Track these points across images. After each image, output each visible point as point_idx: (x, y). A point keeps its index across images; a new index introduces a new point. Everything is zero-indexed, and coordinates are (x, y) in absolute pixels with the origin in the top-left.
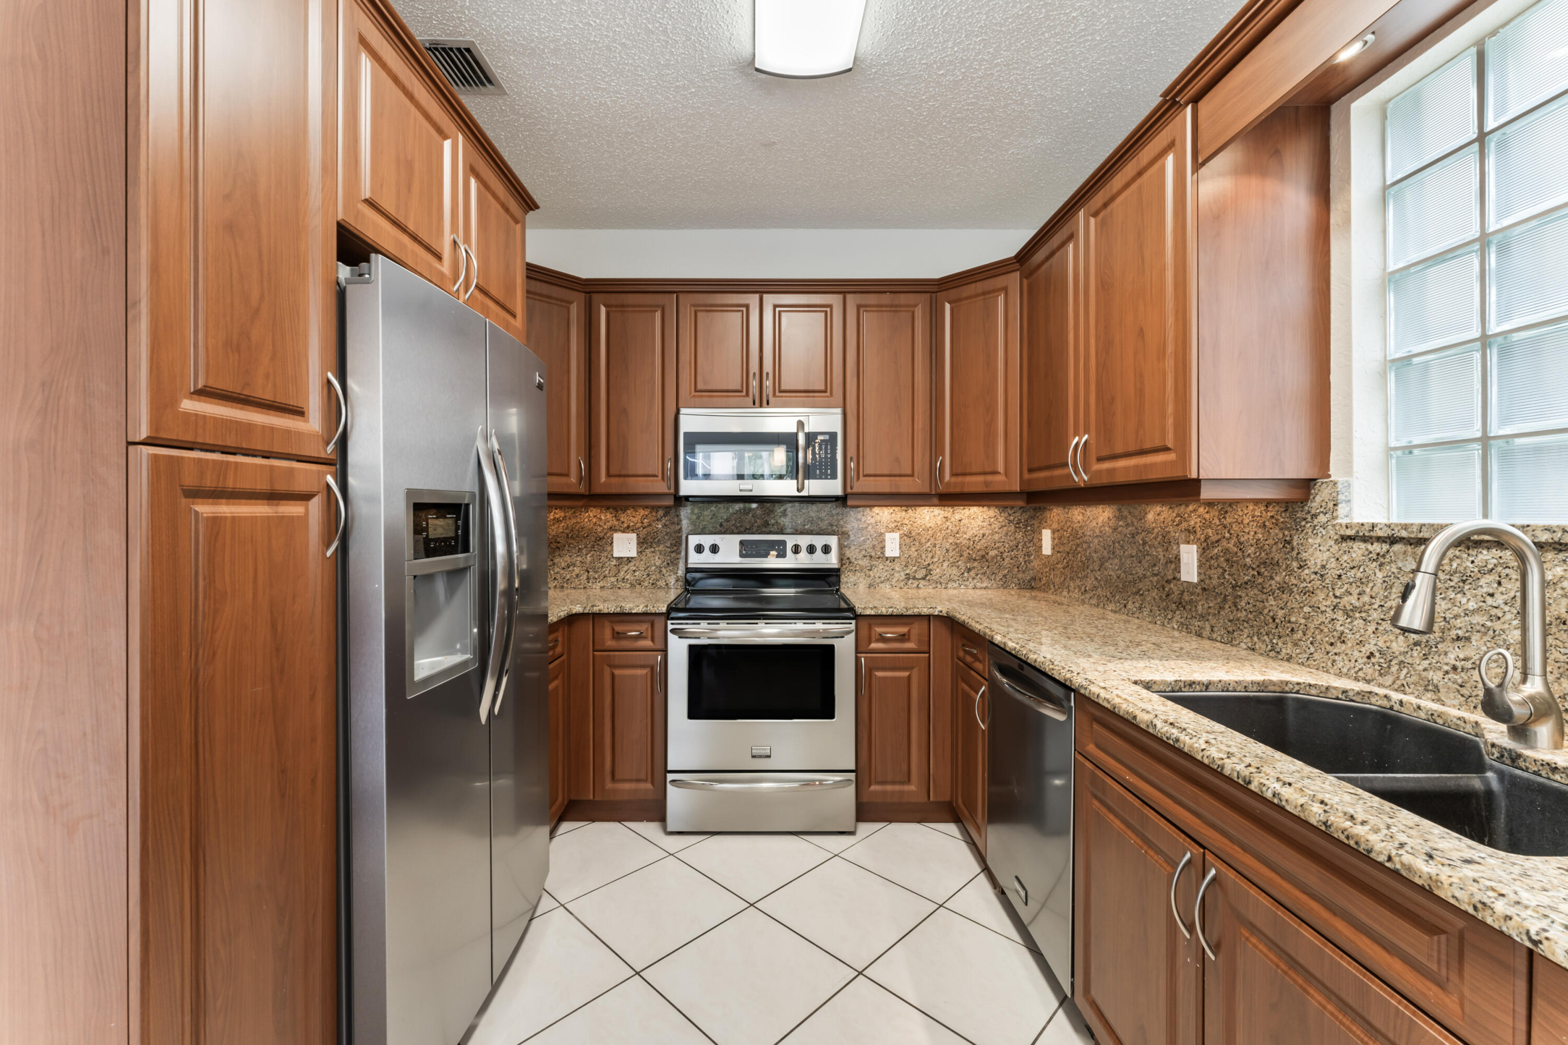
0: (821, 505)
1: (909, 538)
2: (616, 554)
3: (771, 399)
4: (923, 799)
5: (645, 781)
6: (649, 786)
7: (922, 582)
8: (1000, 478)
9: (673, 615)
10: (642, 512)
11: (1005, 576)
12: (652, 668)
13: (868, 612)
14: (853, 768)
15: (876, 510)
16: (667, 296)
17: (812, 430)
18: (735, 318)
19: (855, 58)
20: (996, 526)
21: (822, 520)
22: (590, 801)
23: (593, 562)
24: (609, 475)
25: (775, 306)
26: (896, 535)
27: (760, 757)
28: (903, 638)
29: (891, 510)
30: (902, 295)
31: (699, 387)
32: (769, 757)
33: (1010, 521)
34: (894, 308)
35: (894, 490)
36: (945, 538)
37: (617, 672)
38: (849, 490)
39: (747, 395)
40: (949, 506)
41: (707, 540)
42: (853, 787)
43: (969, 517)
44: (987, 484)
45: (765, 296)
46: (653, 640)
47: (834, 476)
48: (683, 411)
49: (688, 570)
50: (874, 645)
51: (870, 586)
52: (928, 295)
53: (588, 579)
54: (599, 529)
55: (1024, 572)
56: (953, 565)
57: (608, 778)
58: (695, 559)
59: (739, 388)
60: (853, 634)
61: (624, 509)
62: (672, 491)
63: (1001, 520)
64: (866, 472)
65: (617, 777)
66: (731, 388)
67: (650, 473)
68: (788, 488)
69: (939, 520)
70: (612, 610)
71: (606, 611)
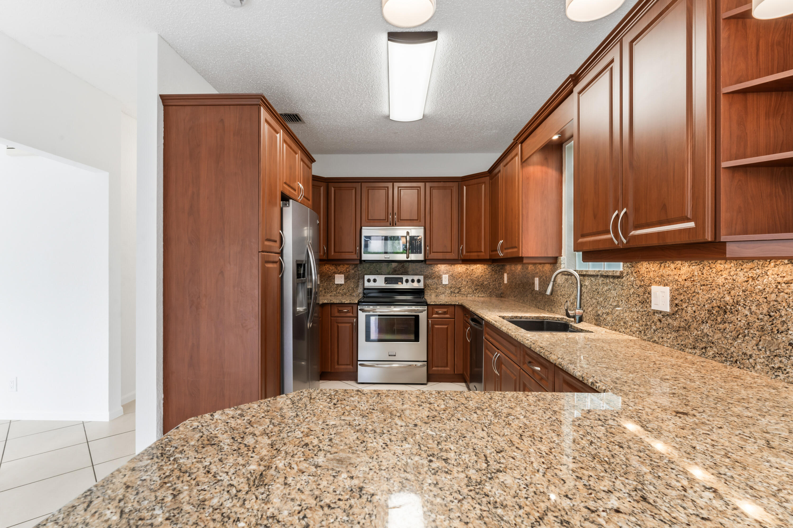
0: (417, 264)
1: (452, 277)
2: (336, 283)
3: (397, 223)
4: (452, 373)
5: (350, 365)
6: (351, 367)
7: (457, 295)
8: (483, 254)
9: (360, 304)
10: (346, 266)
11: (490, 292)
12: (352, 324)
13: (432, 303)
14: (426, 360)
15: (439, 265)
16: (357, 184)
17: (412, 235)
18: (383, 192)
19: (424, 115)
20: (487, 272)
21: (417, 270)
22: (329, 372)
23: (327, 286)
24: (335, 252)
25: (398, 187)
26: (447, 276)
27: (392, 356)
28: (445, 313)
29: (445, 265)
30: (447, 183)
31: (369, 218)
32: (395, 356)
33: (493, 270)
34: (444, 188)
35: (444, 258)
36: (467, 277)
37: (340, 325)
38: (427, 258)
39: (388, 221)
40: (468, 264)
41: (372, 277)
42: (426, 367)
43: (476, 268)
44: (478, 256)
45: (395, 183)
46: (352, 313)
47: (421, 253)
48: (363, 228)
49: (364, 289)
50: (434, 316)
51: (436, 296)
52: (457, 183)
53: (325, 292)
54: (330, 273)
55: (498, 290)
56: (469, 288)
57: (336, 364)
58: (367, 285)
59: (384, 219)
60: (426, 311)
61: (339, 265)
62: (359, 258)
63: (489, 269)
64: (434, 251)
65: (340, 363)
66: (381, 219)
67: (350, 251)
68: (403, 257)
69: (464, 270)
70: (338, 302)
71: (335, 302)
